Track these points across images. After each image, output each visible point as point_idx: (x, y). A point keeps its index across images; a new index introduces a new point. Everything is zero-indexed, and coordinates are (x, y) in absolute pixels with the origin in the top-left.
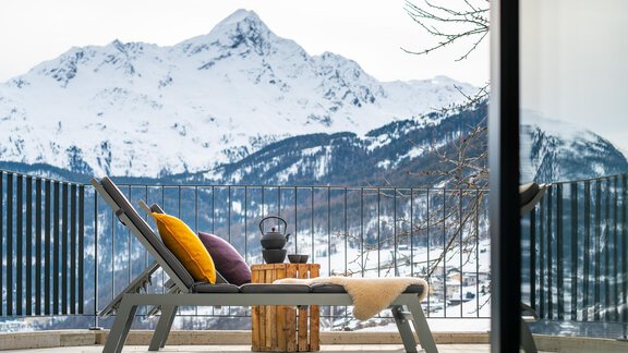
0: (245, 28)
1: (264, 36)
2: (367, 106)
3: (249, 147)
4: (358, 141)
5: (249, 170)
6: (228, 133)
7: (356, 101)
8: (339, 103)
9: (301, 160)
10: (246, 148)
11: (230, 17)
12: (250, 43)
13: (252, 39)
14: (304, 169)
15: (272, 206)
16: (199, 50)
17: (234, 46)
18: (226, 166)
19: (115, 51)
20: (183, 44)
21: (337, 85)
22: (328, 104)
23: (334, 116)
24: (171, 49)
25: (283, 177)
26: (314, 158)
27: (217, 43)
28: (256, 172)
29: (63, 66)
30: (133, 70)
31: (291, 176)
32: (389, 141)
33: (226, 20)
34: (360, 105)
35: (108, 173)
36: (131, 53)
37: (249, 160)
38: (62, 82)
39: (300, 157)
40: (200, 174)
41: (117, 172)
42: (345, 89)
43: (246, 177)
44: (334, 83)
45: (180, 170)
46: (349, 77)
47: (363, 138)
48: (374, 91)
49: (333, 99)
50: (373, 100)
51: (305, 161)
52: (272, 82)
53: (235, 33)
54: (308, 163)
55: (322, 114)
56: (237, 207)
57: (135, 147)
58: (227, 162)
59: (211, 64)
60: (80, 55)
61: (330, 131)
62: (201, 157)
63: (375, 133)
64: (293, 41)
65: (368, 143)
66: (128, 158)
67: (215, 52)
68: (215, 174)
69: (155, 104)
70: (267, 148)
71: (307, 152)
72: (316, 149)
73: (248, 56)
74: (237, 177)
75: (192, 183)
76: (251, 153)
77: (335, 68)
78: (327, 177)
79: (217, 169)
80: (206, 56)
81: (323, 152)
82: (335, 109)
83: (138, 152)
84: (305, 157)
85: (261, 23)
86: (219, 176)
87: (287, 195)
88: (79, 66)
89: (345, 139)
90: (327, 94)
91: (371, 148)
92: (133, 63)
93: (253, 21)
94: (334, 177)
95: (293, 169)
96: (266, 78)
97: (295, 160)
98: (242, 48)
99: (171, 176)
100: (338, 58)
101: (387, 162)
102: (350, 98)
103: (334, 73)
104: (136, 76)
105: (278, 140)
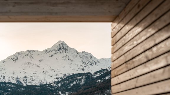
0: (61, 46)
1: (66, 47)
2: (94, 65)
3: (63, 77)
4: (92, 75)
5: (63, 83)
6: (57, 73)
7: (91, 64)
8: (87, 65)
9: (77, 80)
10: (62, 77)
11: (57, 43)
12: (63, 50)
13: (63, 48)
14: (77, 82)
15: (69, 92)
16: (49, 52)
17: (58, 51)
18: (57, 82)
19: (28, 53)
20: (45, 50)
21: (86, 60)
22: (83, 65)
23: (85, 68)
24: (42, 52)
25: (72, 85)
26: (80, 80)
27: (54, 50)
28: (65, 84)
29: (14, 57)
30: (32, 58)
31: (74, 84)
32: (100, 75)
33: (56, 44)
34: (92, 65)
35: (26, 84)
36: (32, 53)
37: (63, 80)
38: (14, 61)
39: (76, 80)
40: (50, 84)
41: (29, 84)
42: (88, 61)
43: (62, 85)
44: (85, 60)
45: (44, 83)
46: (89, 58)
47: (93, 74)
48: (96, 61)
49: (85, 64)
50: (96, 64)
51: (78, 80)
52: (69, 60)
53: (59, 47)
54: (78, 81)
55: (82, 68)
56: (60, 93)
57: (33, 77)
58: (57, 81)
59: (52, 55)
60: (19, 54)
61: (84, 72)
62: (50, 79)
63: (96, 73)
64: (74, 49)
65: (95, 75)
66: (31, 80)
67: (53, 52)
68: (54, 84)
69: (38, 66)
70: (68, 77)
71: (78, 78)
72: (80, 77)
73: (62, 53)
74: (60, 85)
75: (48, 87)
76: (63, 78)
77: (85, 55)
78: (84, 85)
79: (54, 83)
80: (51, 53)
81: (82, 78)
82: (86, 66)
83: (34, 79)
84: (78, 79)
85: (65, 44)
86: (55, 85)
87: (73, 90)
88: (18, 57)
89: (88, 74)
90: (83, 62)
91: (95, 77)
92: (32, 55)
93: (63, 44)
94: (85, 84)
95: (75, 83)
96: (67, 59)
97: (75, 80)
98: (61, 51)
99: (43, 85)
100: (86, 53)
101: (100, 80)
102: (90, 63)
103: (85, 57)
104: (33, 59)
105: (70, 75)
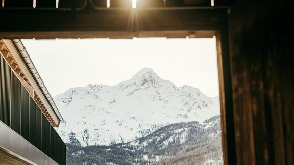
0: (147, 76)
1: (156, 79)
2: (204, 109)
3: (151, 129)
4: (199, 125)
5: (150, 140)
6: (141, 124)
7: (199, 107)
8: (191, 108)
9: (174, 135)
10: (149, 130)
11: (140, 71)
12: (150, 83)
13: (150, 81)
14: (175, 139)
15: (161, 156)
16: (127, 87)
17: (143, 85)
18: (140, 139)
19: (89, 89)
20: (119, 84)
21: (190, 100)
22: (186, 109)
23: (189, 114)
24: (115, 87)
25: (166, 143)
26: (180, 134)
27: (135, 83)
28: (153, 141)
29: (67, 97)
30: (97, 97)
31: (169, 142)
32: (214, 125)
33: (139, 73)
34: (201, 109)
35: (87, 144)
36: (96, 90)
37: (150, 136)
38: (66, 104)
39: (173, 134)
40: (128, 143)
41: (91, 143)
42: (193, 101)
43: (149, 144)
44: (188, 99)
45: (120, 142)
46: (195, 96)
47: (202, 124)
48: (207, 102)
49: (188, 106)
50: (206, 106)
51: (176, 135)
52: (160, 100)
53: (143, 79)
54: (177, 136)
55: (183, 113)
56: (145, 157)
57: (99, 131)
58: (141, 137)
59: (132, 93)
60: (74, 91)
61: (187, 121)
62: (128, 134)
63: (207, 122)
64: (169, 81)
65: (205, 126)
66: (96, 137)
67: (134, 87)
68: (135, 143)
69: (107, 112)
70: (159, 130)
71: (177, 131)
72: (180, 130)
73: (149, 89)
74: (145, 143)
75: (125, 147)
76: (152, 132)
77: (189, 92)
78: (187, 142)
79: (136, 141)
80: (130, 90)
81: (184, 131)
82: (189, 111)
83: (100, 134)
84: (176, 134)
85: (154, 73)
86: (137, 144)
87: (168, 152)
88: (74, 96)
89: (193, 124)
90: (186, 104)
91: (206, 128)
92: (97, 94)
93: (151, 73)
94: (189, 142)
95: (171, 139)
96: (157, 98)
97: (171, 135)
98: (146, 85)
99: (116, 145)
100: (190, 87)
101: (213, 134)
102: (196, 105)
103: (188, 95)
104: (99, 99)
105: (164, 126)
